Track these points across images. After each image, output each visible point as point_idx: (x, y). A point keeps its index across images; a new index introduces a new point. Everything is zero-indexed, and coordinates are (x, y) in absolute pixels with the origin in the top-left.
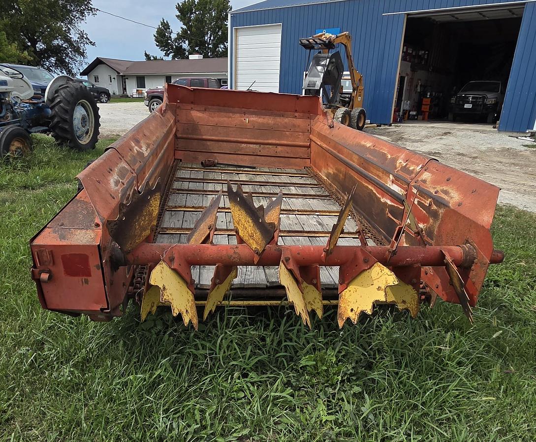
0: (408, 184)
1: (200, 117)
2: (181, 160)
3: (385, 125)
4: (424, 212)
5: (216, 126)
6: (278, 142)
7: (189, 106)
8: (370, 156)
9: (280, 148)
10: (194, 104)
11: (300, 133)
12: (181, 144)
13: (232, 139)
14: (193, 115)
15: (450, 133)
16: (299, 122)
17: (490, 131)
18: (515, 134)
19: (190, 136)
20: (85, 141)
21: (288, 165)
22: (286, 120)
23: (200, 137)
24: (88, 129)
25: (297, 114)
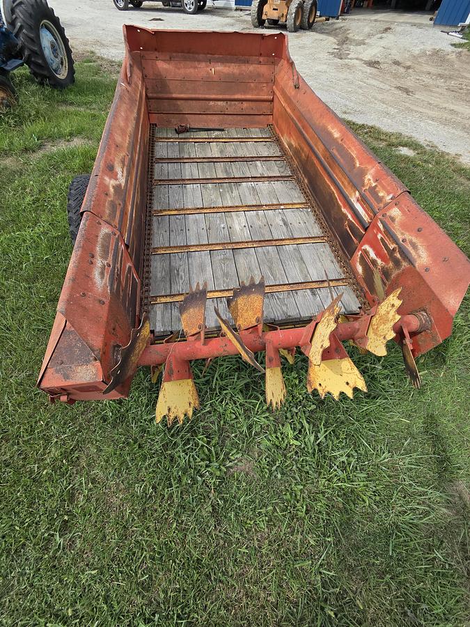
0: (375, 215)
1: (166, 69)
2: (156, 124)
3: (333, 17)
4: (386, 252)
5: (183, 80)
6: (243, 97)
7: (153, 55)
8: (337, 154)
9: (245, 104)
10: (159, 52)
11: (265, 85)
12: (153, 104)
13: (200, 96)
14: (159, 66)
15: (390, 29)
16: (263, 69)
17: (426, 25)
18: (447, 29)
19: (161, 95)
20: (63, 75)
21: (253, 124)
22: (252, 68)
23: (169, 96)
24: (62, 59)
25: (261, 59)
